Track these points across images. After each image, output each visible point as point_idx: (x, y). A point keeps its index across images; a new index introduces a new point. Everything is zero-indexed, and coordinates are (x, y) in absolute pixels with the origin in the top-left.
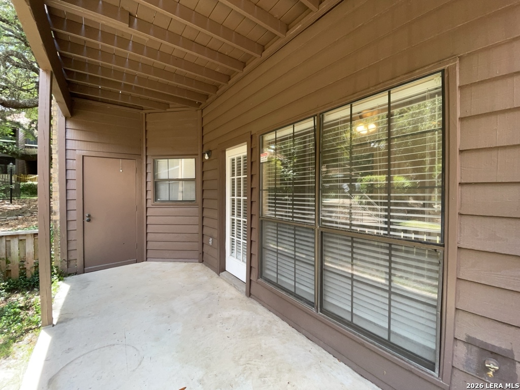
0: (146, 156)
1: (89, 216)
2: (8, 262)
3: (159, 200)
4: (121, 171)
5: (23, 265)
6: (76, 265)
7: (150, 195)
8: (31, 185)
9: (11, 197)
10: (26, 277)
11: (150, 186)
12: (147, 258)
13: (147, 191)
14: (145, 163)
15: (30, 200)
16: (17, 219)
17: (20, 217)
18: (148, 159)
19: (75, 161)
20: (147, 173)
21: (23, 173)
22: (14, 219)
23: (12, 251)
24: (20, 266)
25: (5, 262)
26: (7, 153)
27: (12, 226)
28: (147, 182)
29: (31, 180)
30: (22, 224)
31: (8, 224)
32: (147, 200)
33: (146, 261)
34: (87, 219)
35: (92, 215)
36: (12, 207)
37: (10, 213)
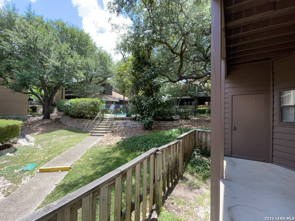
0: (273, 90)
1: (235, 127)
2: (201, 142)
3: (284, 121)
4: (254, 102)
5: (206, 145)
6: (228, 152)
7: (276, 117)
8: (200, 109)
9: (195, 114)
10: (207, 150)
11: (276, 111)
12: (272, 161)
13: (273, 115)
14: (272, 95)
15: (201, 116)
16: (198, 124)
17: (199, 123)
18: (275, 92)
19: (228, 99)
20: (273, 102)
21: (197, 105)
22: (197, 124)
23: (203, 138)
24: (205, 145)
25: (200, 142)
26: (193, 97)
27: (196, 126)
28: (273, 108)
29: (200, 107)
30: (200, 126)
31: (195, 125)
32: (273, 120)
33: (272, 163)
34: (233, 129)
35: (236, 127)
36: (196, 119)
37: (196, 121)
